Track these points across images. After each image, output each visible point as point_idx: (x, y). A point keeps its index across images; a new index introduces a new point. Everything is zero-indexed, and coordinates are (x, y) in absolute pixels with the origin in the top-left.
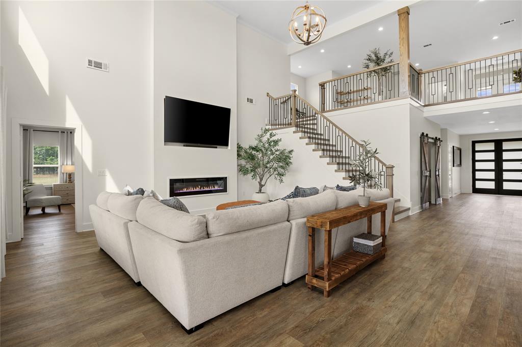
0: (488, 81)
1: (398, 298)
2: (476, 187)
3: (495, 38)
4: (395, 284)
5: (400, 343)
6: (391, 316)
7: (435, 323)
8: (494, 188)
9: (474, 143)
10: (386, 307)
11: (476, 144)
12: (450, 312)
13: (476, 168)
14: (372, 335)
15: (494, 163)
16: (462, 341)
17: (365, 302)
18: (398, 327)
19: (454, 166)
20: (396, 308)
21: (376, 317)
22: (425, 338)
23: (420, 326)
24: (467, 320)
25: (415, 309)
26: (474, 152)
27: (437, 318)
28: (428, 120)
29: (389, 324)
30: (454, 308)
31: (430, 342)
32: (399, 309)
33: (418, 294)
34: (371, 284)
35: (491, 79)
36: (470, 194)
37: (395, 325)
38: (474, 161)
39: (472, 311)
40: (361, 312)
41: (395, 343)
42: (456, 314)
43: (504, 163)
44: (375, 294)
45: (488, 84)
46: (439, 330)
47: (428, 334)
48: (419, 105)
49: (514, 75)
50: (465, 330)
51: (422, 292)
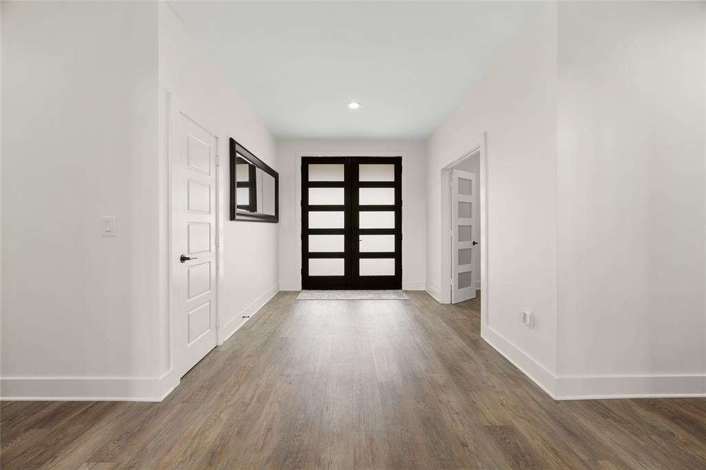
2: (310, 274)
9: (307, 162)
11: (311, 167)
13: (311, 227)
15: (343, 213)
26: (306, 185)
36: (296, 293)
38: (306, 208)
43: (361, 213)
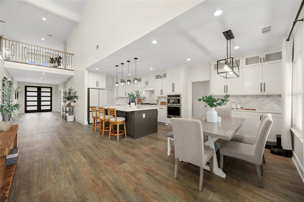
0: (35, 57)
1: (55, 175)
2: (27, 110)
3: (43, 39)
4: (44, 171)
5: (82, 190)
6: (63, 185)
7: (82, 172)
8: (37, 109)
9: (26, 87)
10: (55, 184)
11: (27, 88)
12: (81, 164)
13: (27, 100)
14: (67, 200)
15: (37, 97)
16: (96, 170)
17: (39, 192)
18: (73, 186)
19: (15, 99)
20: (61, 180)
21: (57, 192)
22: (87, 179)
23: (79, 178)
24: (89, 163)
25: (69, 173)
26: (26, 91)
27: (81, 170)
28: (6, 70)
29: (67, 189)
30: (81, 162)
31: (90, 179)
32: (62, 179)
33: (61, 167)
34: (29, 181)
35: (37, 57)
36: (23, 114)
37: (70, 186)
38: (26, 96)
39: (86, 159)
40: (45, 198)
41: (80, 192)
42: (84, 163)
43: (42, 97)
44: (39, 184)
45: (35, 59)
46: (86, 173)
47: (85, 177)
48: (3, 59)
49: (50, 60)
50: (92, 166)
51: (62, 165)
